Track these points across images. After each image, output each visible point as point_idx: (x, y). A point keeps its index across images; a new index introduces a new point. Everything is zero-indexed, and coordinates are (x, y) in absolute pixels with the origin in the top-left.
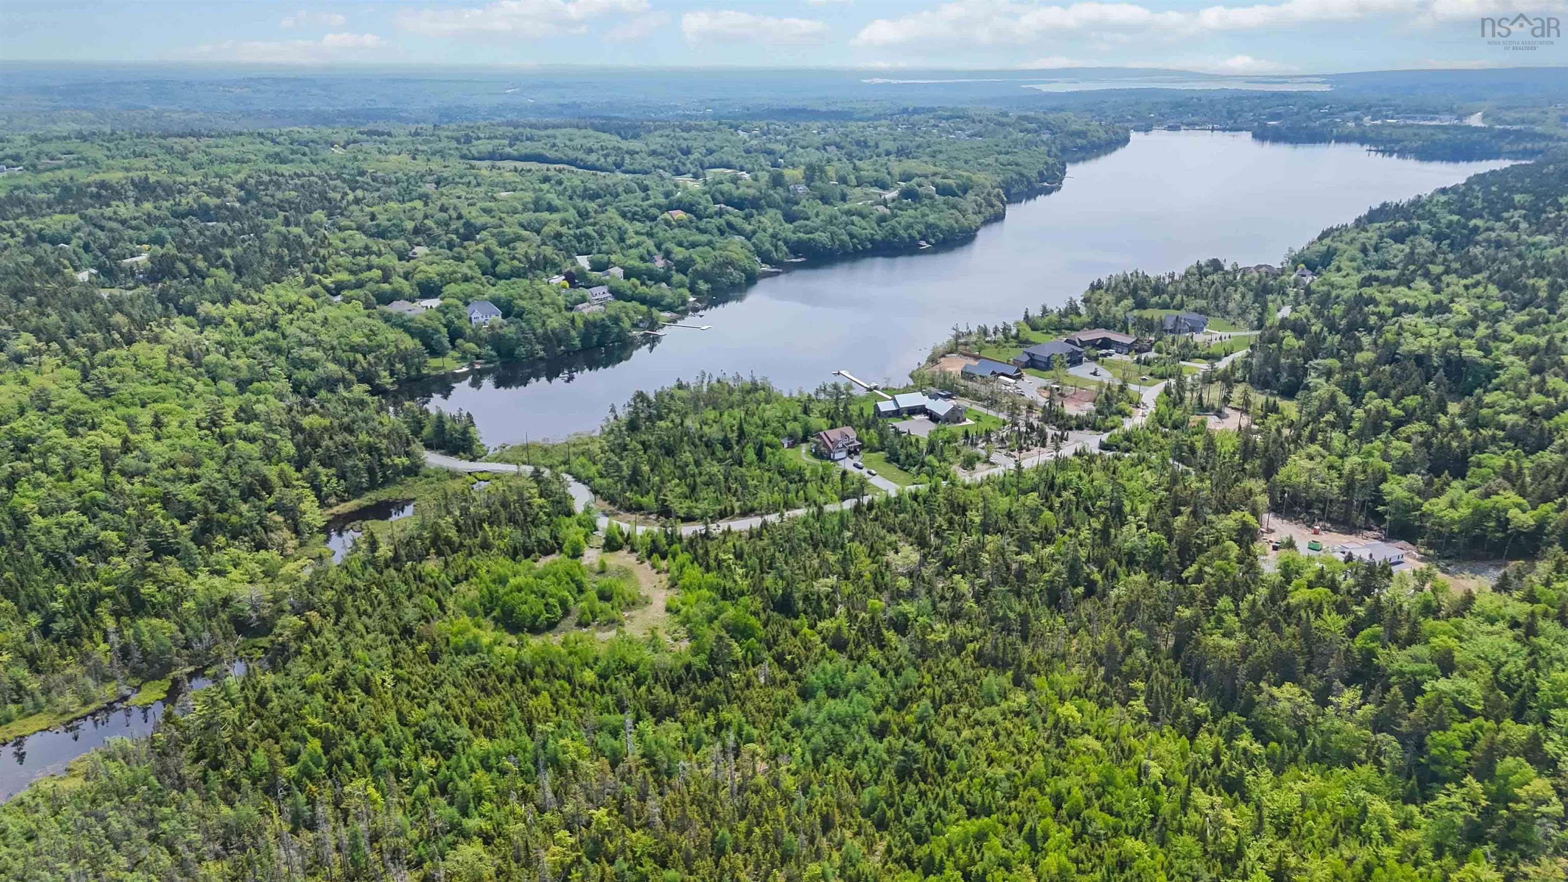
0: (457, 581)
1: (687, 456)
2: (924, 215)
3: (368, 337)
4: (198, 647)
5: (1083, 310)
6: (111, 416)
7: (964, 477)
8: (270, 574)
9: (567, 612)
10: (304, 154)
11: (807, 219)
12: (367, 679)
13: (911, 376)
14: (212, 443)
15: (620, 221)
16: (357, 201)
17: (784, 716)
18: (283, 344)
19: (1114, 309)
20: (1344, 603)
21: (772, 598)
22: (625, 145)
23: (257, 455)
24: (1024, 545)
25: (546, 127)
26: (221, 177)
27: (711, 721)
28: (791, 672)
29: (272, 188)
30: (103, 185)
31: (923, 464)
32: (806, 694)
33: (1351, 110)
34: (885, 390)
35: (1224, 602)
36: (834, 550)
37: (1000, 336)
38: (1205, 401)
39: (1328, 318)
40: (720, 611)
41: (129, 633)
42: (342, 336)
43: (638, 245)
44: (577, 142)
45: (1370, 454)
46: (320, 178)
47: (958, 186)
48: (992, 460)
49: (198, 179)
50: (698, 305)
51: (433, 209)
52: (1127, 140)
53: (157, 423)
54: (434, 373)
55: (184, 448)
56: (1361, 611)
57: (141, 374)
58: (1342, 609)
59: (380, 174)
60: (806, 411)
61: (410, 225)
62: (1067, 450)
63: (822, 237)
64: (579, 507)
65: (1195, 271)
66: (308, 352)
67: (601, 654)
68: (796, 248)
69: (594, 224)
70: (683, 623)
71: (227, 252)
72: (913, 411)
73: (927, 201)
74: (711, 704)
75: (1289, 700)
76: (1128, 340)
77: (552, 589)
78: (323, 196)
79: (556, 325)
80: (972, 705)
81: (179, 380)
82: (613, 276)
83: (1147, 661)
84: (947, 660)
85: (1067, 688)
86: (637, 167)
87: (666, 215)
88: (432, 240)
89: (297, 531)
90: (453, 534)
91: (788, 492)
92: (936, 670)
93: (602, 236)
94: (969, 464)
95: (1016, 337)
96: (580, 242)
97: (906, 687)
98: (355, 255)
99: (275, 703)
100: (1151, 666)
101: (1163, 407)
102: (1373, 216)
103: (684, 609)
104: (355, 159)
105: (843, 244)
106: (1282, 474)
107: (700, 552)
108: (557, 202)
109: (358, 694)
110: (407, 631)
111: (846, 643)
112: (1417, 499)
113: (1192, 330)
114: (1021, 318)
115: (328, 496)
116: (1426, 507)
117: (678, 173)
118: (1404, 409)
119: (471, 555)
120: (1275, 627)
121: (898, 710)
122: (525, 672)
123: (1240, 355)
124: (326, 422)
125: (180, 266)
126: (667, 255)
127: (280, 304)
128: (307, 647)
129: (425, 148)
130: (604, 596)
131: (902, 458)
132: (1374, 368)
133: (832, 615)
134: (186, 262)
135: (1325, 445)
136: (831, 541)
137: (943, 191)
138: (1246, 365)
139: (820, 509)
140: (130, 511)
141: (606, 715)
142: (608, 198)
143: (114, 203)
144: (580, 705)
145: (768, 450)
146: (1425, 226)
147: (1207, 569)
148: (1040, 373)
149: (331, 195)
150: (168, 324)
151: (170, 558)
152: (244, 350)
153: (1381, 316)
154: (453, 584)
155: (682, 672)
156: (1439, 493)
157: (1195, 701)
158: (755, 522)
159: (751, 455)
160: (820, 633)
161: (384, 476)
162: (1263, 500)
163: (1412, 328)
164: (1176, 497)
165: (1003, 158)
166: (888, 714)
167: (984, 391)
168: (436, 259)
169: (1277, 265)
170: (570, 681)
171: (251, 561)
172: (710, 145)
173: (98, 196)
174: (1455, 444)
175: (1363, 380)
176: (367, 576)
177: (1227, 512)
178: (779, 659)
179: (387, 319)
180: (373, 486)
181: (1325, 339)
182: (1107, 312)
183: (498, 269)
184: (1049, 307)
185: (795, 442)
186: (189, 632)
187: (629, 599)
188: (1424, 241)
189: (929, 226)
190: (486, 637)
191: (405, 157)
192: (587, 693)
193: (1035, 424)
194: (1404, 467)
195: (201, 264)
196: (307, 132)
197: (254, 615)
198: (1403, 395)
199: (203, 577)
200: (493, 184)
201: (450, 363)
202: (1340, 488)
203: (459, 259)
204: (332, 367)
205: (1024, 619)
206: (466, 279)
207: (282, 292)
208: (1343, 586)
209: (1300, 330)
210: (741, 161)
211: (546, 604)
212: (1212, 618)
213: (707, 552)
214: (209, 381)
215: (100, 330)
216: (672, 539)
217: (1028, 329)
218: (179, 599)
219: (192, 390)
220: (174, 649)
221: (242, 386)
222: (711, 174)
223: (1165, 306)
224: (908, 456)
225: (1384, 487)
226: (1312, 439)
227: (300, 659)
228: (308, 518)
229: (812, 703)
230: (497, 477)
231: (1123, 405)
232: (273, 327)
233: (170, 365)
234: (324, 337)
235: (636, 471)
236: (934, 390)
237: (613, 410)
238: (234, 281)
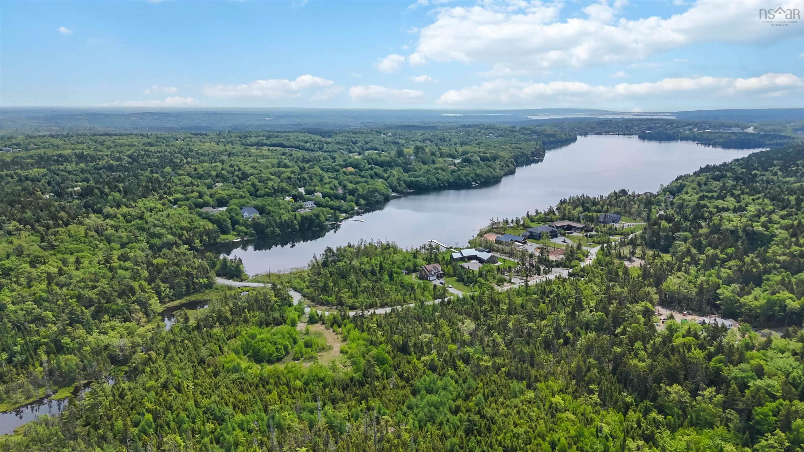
0: (229, 338)
1: (353, 277)
2: (474, 170)
3: (189, 223)
4: (89, 369)
5: (556, 212)
6: (54, 258)
7: (498, 289)
8: (131, 333)
9: (287, 353)
10: (163, 143)
11: (416, 171)
12: (179, 384)
13: (469, 243)
14: (105, 270)
15: (321, 172)
16: (188, 163)
17: (403, 404)
18: (146, 226)
19: (573, 212)
20: (702, 344)
21: (397, 345)
22: (324, 140)
23: (129, 276)
24: (530, 319)
25: (285, 132)
26: (120, 152)
27: (364, 405)
28: (407, 382)
29: (145, 157)
30: (60, 156)
31: (476, 282)
32: (414, 393)
33: (687, 126)
34: (455, 249)
35: (638, 345)
36: (430, 323)
37: (515, 224)
38: (622, 254)
39: (683, 214)
40: (369, 351)
41: (53, 362)
42: (176, 223)
43: (330, 183)
44: (300, 138)
45: (710, 276)
46: (169, 152)
47: (491, 157)
48: (512, 281)
49: (109, 153)
50: (360, 211)
51: (227, 166)
52: (575, 139)
53: (78, 262)
54: (223, 242)
55: (90, 273)
56: (712, 349)
57: (71, 239)
58: (702, 347)
59: (200, 151)
60: (415, 257)
61: (214, 173)
62: (552, 276)
63: (423, 180)
64: (295, 302)
65: (613, 195)
66: (159, 230)
67: (305, 373)
68: (410, 185)
69: (308, 173)
70: (349, 358)
71: (121, 185)
72: (471, 258)
73: (476, 164)
74: (364, 397)
75: (676, 393)
76: (580, 226)
77: (280, 341)
78: (171, 161)
79: (287, 218)
80: (505, 398)
81: (91, 242)
82: (317, 196)
83: (598, 375)
84: (491, 376)
85: (556, 389)
86: (330, 149)
87: (344, 169)
88: (225, 180)
89: (147, 314)
90: (228, 315)
91: (405, 295)
92: (485, 381)
93: (311, 179)
94: (501, 282)
95: (523, 225)
96: (300, 181)
97: (469, 388)
98: (185, 186)
99: (129, 396)
100: (600, 378)
101: (600, 256)
102: (702, 170)
103: (350, 351)
104: (188, 144)
105: (433, 184)
106: (665, 285)
107: (359, 323)
108: (289, 163)
109: (174, 392)
110: (202, 361)
111: (437, 367)
112: (737, 297)
113: (613, 222)
114: (525, 216)
115: (164, 298)
116: (742, 300)
117: (350, 152)
118: (726, 254)
119: (238, 325)
120: (666, 355)
121: (465, 400)
122: (264, 381)
123: (639, 233)
124: (166, 261)
125: (96, 191)
126: (344, 187)
127: (146, 209)
128: (148, 369)
129: (224, 140)
130: (307, 345)
131: (465, 279)
132: (709, 236)
133: (429, 353)
134: (99, 189)
135: (687, 272)
136: (428, 318)
137: (483, 159)
138: (642, 237)
139: (422, 303)
140: (60, 302)
141: (307, 403)
142: (315, 162)
143: (65, 164)
144: (293, 398)
145: (395, 275)
146: (729, 174)
147: (628, 329)
148: (537, 241)
149: (175, 160)
150: (88, 217)
151: (78, 325)
152: (126, 229)
153: (711, 213)
154: (228, 340)
155: (349, 381)
156: (748, 293)
157: (625, 394)
158: (389, 310)
159: (386, 277)
160: (423, 362)
161: (194, 288)
162: (656, 297)
163: (727, 218)
164: (610, 296)
165: (513, 146)
166: (460, 402)
167: (507, 249)
168: (227, 188)
169: (655, 193)
170: (288, 386)
171: (121, 327)
172: (367, 140)
173: (57, 161)
174: (754, 270)
175: (704, 242)
176: (182, 335)
177: (637, 302)
178: (401, 376)
179: (200, 215)
180: (188, 293)
181: (682, 224)
182: (570, 213)
183: (258, 193)
184: (539, 211)
185: (409, 271)
186: (86, 362)
187: (320, 347)
188: (729, 181)
189: (477, 175)
190: (244, 364)
191: (213, 144)
192: (297, 392)
193: (534, 264)
194: (728, 282)
195: (107, 190)
196: (164, 134)
197: (121, 354)
198: (725, 249)
199: (95, 335)
200: (257, 156)
201: (232, 237)
202: (696, 293)
203: (239, 188)
204: (170, 237)
205: (532, 356)
206: (242, 197)
207: (147, 202)
208: (702, 337)
209: (669, 219)
210: (383, 147)
211: (277, 348)
212: (632, 353)
213: (362, 323)
214: (106, 243)
215: (52, 220)
216: (344, 317)
217: (529, 221)
218: (81, 345)
219: (97, 247)
220: (77, 371)
221: (123, 246)
222: (366, 153)
223: (599, 211)
224: (468, 278)
225: (719, 291)
226: (679, 270)
227: (144, 375)
228: (153, 307)
229: (419, 397)
230: (253, 289)
231: (580, 255)
232: (141, 218)
233: (87, 235)
234: (167, 223)
235: (326, 285)
236: (481, 248)
237: (315, 257)
238: (123, 198)
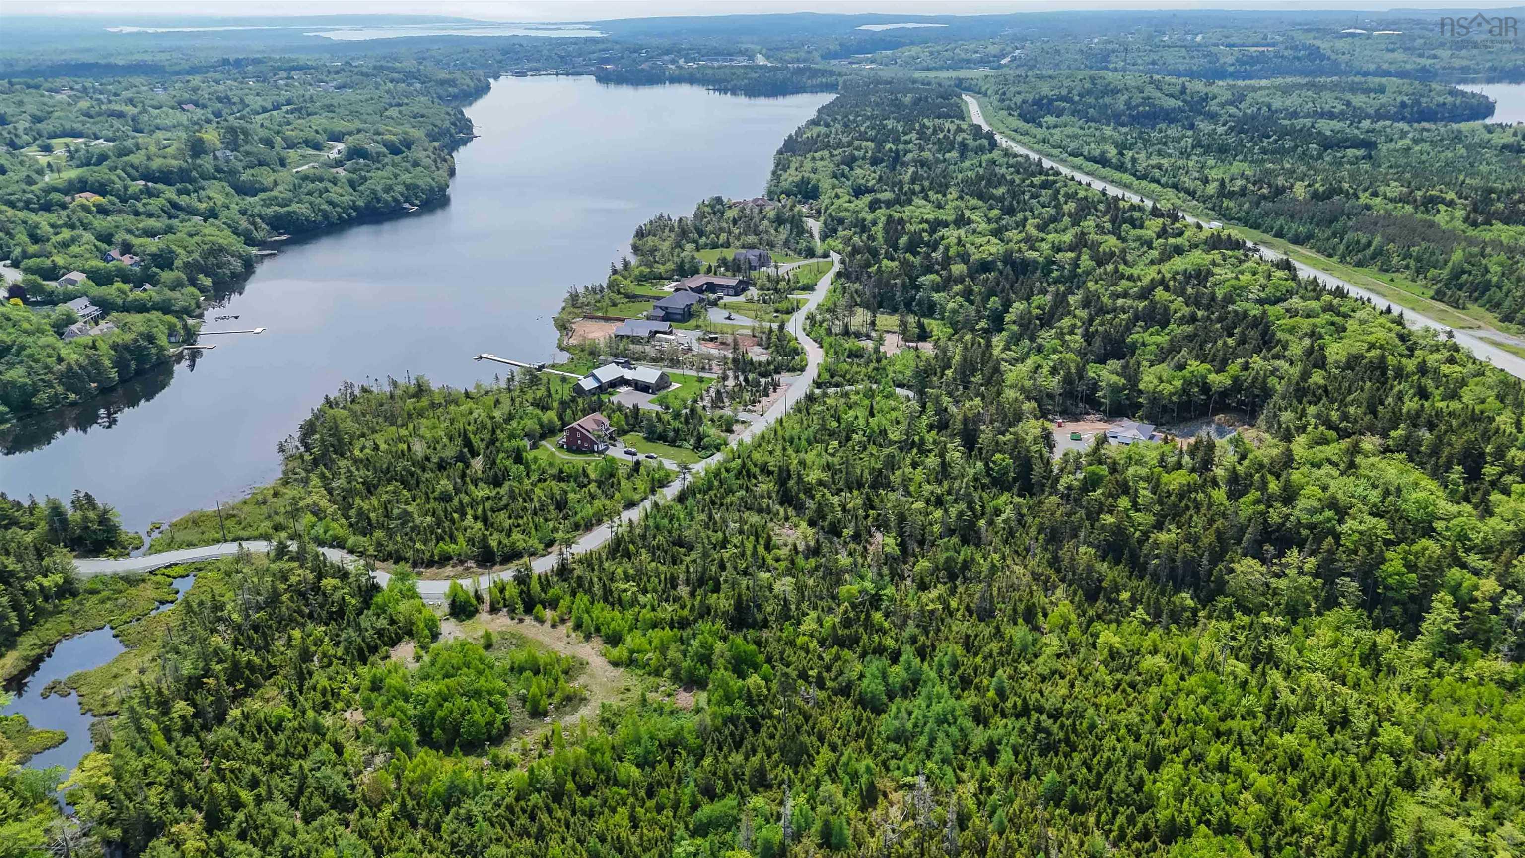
7: (733, 440)
11: (268, 190)
13: (562, 349)
32: (868, 705)
34: (553, 368)
38: (851, 328)
48: (740, 418)
52: (488, 88)
63: (301, 209)
68: (277, 224)
72: (614, 385)
76: (731, 282)
82: (79, 284)
94: (730, 425)
101: (831, 340)
105: (325, 216)
113: (763, 264)
131: (671, 434)
148: (683, 325)
167: (651, 351)
185: (535, 440)
211: (491, 704)
224: (677, 431)
230: (198, 567)
231: (795, 344)
